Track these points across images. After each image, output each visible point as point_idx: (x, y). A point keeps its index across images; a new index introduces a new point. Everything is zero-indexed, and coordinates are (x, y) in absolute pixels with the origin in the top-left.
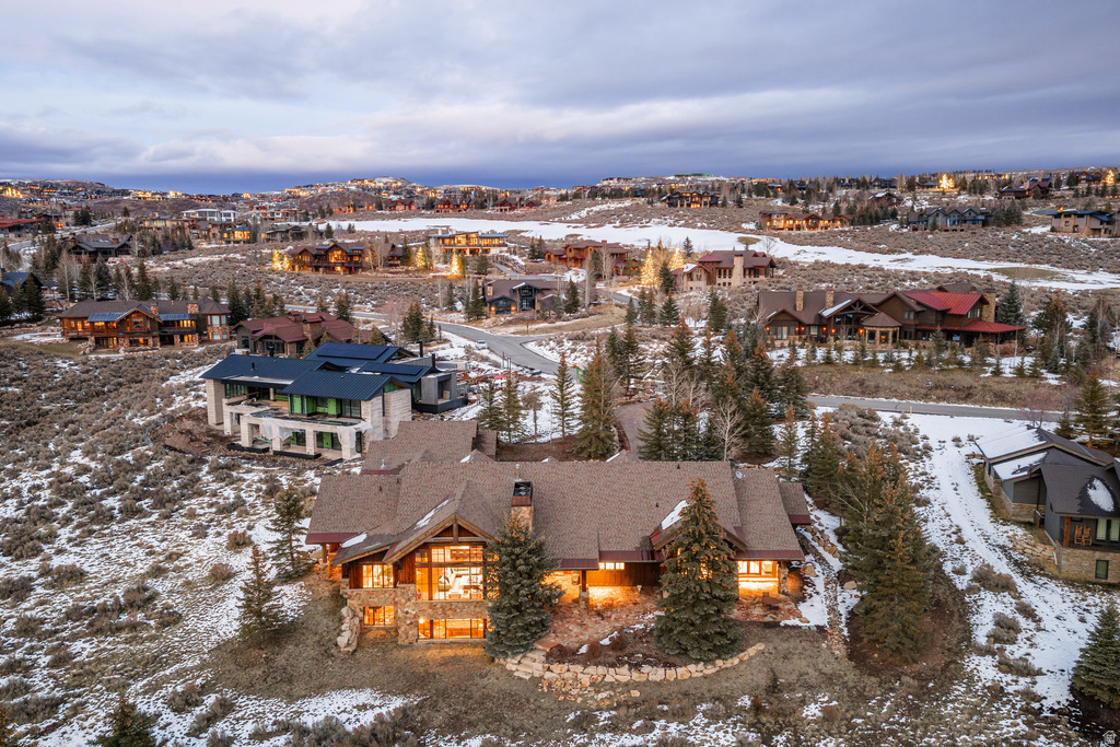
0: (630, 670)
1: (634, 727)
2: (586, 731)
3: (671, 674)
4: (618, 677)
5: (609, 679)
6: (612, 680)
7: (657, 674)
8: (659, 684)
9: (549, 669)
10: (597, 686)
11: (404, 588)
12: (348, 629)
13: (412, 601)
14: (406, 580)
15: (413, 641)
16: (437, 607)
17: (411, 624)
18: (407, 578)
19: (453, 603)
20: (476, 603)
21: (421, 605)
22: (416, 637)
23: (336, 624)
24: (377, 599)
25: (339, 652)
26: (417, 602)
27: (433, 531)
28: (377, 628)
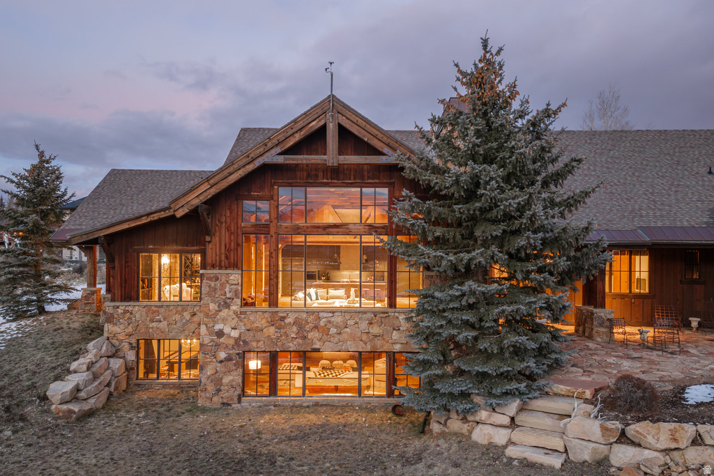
11: (217, 279)
12: (85, 367)
13: (234, 308)
14: (220, 261)
15: (232, 399)
16: (287, 321)
17: (229, 359)
18: (223, 256)
19: (321, 314)
20: (371, 316)
21: (252, 318)
22: (239, 391)
23: (61, 361)
24: (165, 323)
25: (45, 411)
26: (245, 309)
27: (281, 137)
28: (162, 384)
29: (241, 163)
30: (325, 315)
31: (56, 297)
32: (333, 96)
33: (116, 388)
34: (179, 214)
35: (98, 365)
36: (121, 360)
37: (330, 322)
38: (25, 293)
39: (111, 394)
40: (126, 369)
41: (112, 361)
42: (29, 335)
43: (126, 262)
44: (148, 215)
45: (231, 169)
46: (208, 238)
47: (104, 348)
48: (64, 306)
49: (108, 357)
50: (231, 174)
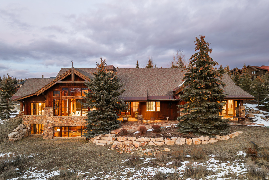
0: (164, 139)
1: (168, 164)
2: (134, 166)
3: (189, 141)
4: (157, 143)
5: (151, 144)
6: (153, 144)
7: (181, 141)
8: (182, 146)
9: (116, 140)
10: (143, 147)
11: (47, 110)
12: (17, 130)
13: (51, 116)
14: (48, 105)
15: (51, 138)
16: (64, 119)
17: (50, 128)
18: (49, 104)
19: (72, 118)
20: (83, 118)
21: (56, 119)
22: (53, 136)
23: (11, 129)
24: (37, 120)
25: (7, 140)
26: (54, 117)
27: (61, 77)
28: (37, 135)
29: (52, 83)
30: (73, 118)
31: (12, 114)
32: (73, 67)
33: (25, 136)
34: (38, 95)
35: (20, 130)
36: (26, 129)
37: (74, 119)
38: (5, 113)
39: (23, 137)
40: (28, 131)
41: (24, 129)
42: (5, 123)
43: (28, 105)
44: (32, 94)
45: (50, 84)
46: (45, 100)
47: (22, 126)
48: (15, 116)
49: (23, 128)
50: (49, 86)
